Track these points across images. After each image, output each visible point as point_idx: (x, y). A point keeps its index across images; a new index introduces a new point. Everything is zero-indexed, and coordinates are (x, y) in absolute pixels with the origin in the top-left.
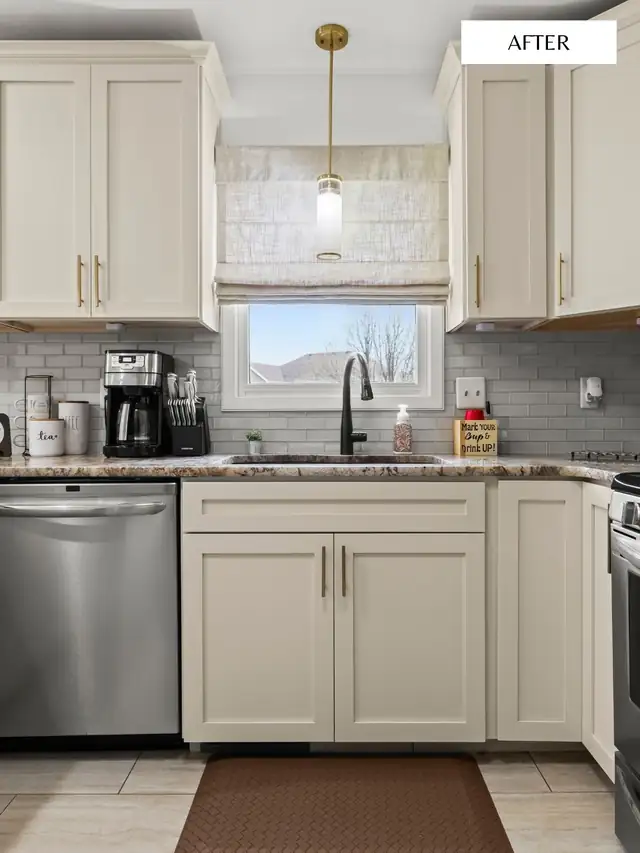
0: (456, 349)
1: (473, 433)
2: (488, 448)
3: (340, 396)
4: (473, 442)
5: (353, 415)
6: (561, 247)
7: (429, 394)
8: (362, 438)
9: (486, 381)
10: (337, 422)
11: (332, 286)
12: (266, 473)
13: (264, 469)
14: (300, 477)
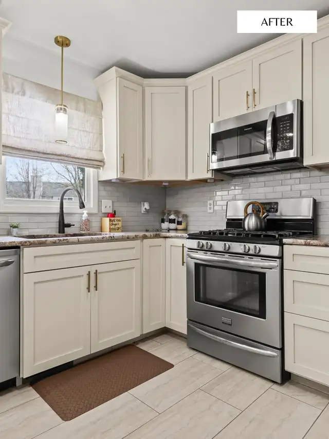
0: (102, 188)
1: (114, 223)
2: (118, 228)
3: (59, 206)
4: (113, 227)
5: (64, 215)
6: (147, 155)
7: (92, 207)
8: (69, 226)
9: (113, 202)
10: (57, 219)
11: (56, 155)
12: (65, 241)
13: (64, 240)
14: (79, 242)
